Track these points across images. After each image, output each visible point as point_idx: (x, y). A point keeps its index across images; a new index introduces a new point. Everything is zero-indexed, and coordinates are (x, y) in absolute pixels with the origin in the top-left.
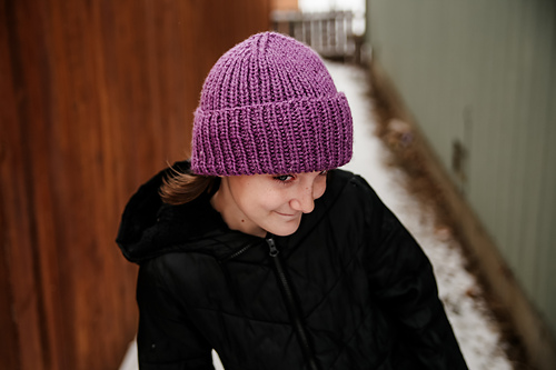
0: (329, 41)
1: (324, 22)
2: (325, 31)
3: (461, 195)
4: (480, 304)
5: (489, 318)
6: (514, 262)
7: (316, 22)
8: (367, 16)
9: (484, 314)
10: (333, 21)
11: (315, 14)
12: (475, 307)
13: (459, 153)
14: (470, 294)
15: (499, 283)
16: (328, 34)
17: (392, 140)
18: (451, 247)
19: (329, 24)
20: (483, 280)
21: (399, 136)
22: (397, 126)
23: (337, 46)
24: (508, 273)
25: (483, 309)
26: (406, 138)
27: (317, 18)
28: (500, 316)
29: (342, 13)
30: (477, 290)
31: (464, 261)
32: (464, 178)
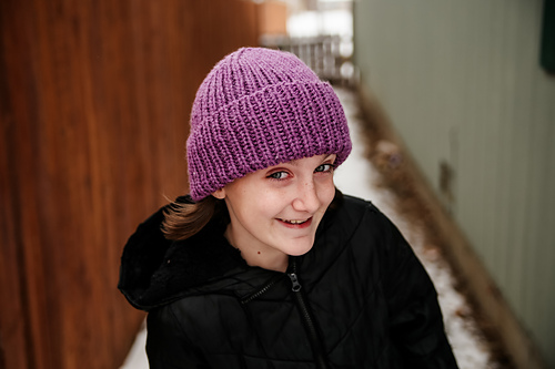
0: (317, 64)
1: (313, 46)
2: (313, 54)
3: (449, 215)
4: (469, 324)
5: (478, 337)
6: (501, 281)
7: (304, 46)
8: (355, 40)
9: (474, 334)
10: (320, 45)
11: (303, 38)
12: (465, 327)
13: (446, 174)
14: (459, 314)
15: (488, 303)
16: (316, 58)
17: (380, 162)
18: (440, 267)
19: (316, 49)
20: (472, 300)
21: (388, 157)
22: (385, 148)
23: (325, 69)
24: (496, 292)
25: (472, 328)
26: (394, 160)
27: (305, 42)
28: (490, 336)
29: (329, 37)
30: (467, 310)
31: (454, 281)
32: (451, 198)
